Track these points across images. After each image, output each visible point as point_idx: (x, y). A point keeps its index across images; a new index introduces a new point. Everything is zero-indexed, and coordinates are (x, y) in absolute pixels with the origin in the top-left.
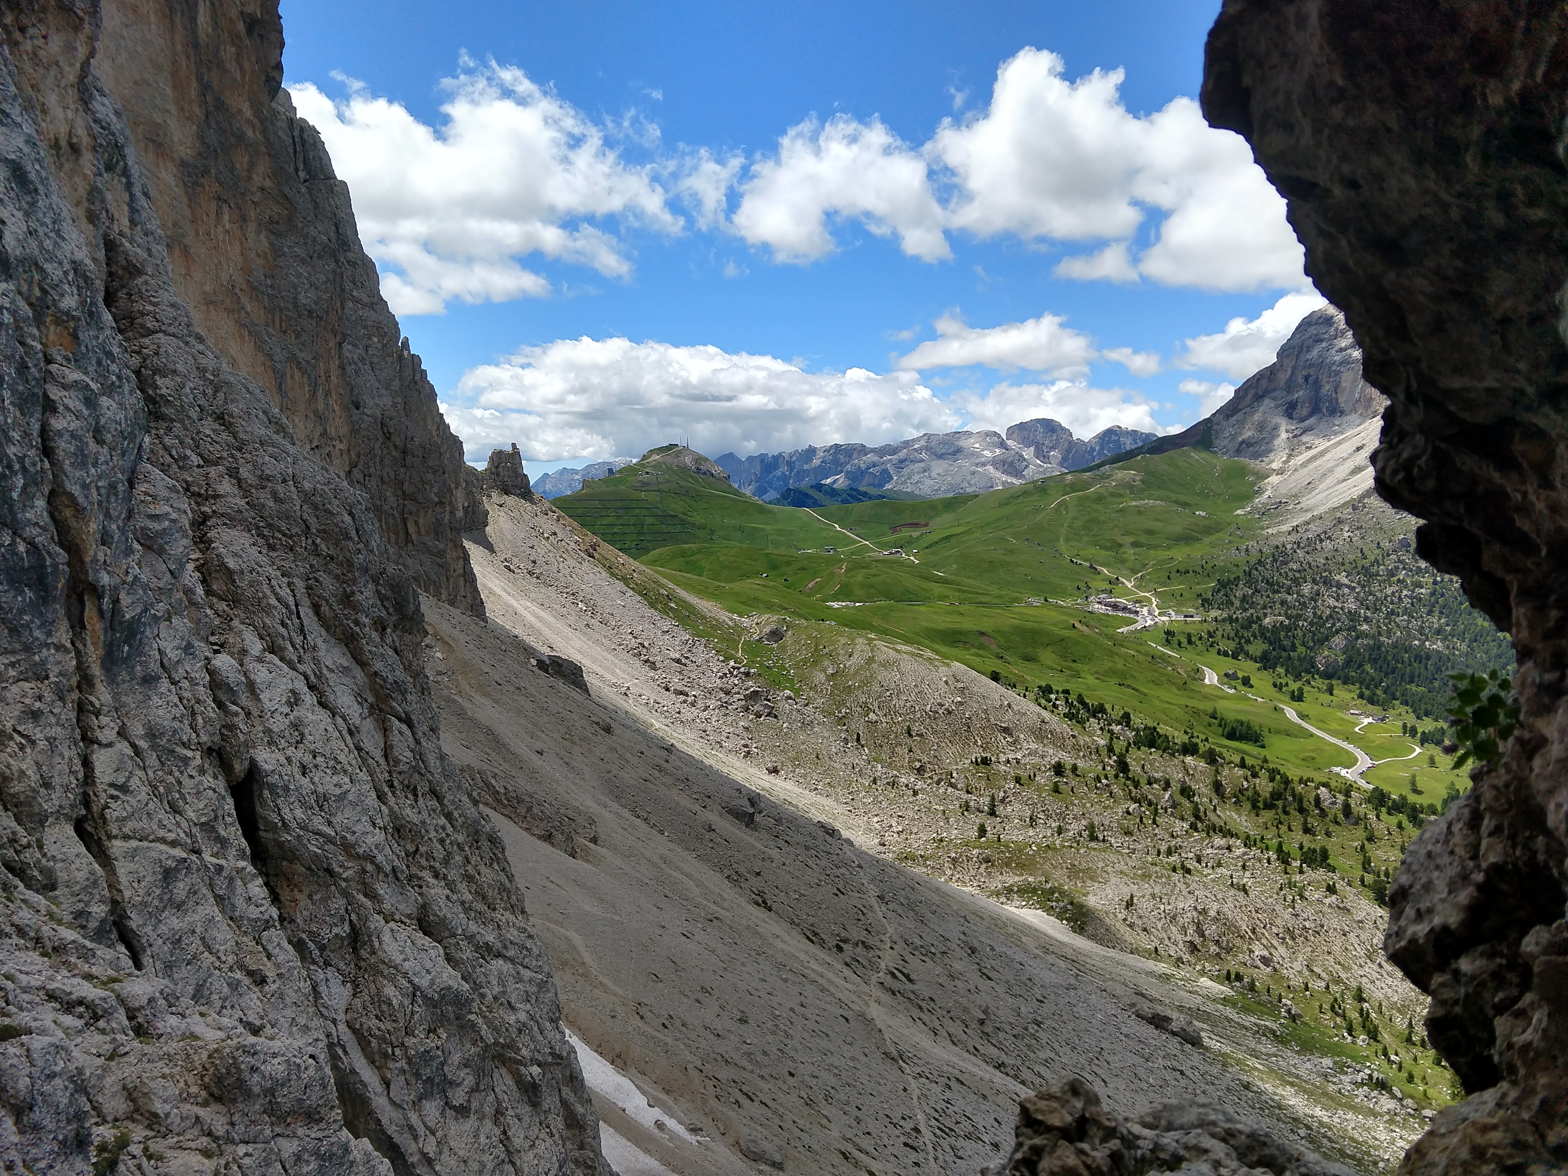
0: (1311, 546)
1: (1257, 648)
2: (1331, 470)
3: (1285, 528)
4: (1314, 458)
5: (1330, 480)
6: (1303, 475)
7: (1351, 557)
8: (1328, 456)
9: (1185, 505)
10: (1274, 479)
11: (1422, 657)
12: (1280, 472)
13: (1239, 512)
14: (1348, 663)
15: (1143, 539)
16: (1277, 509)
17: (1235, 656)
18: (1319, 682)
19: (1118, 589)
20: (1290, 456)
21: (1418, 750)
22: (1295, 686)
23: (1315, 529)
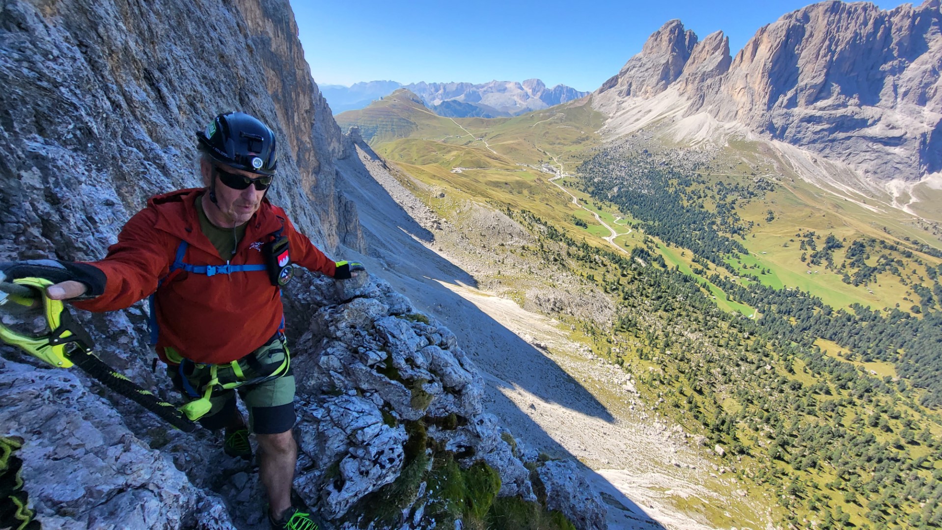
0: (615, 149)
1: (591, 189)
2: (628, 119)
3: (610, 140)
4: (624, 113)
5: (628, 122)
6: (619, 120)
7: (627, 155)
8: (629, 113)
9: (578, 128)
10: (609, 120)
11: (641, 196)
12: (612, 118)
13: (596, 132)
14: (618, 196)
15: (562, 141)
16: (608, 133)
17: (584, 192)
18: (608, 203)
19: (551, 162)
20: (616, 112)
21: (630, 231)
22: (600, 204)
23: (619, 143)
